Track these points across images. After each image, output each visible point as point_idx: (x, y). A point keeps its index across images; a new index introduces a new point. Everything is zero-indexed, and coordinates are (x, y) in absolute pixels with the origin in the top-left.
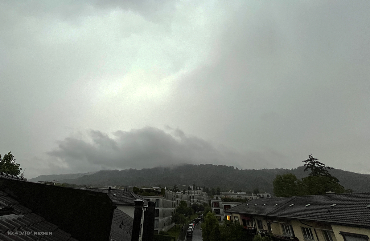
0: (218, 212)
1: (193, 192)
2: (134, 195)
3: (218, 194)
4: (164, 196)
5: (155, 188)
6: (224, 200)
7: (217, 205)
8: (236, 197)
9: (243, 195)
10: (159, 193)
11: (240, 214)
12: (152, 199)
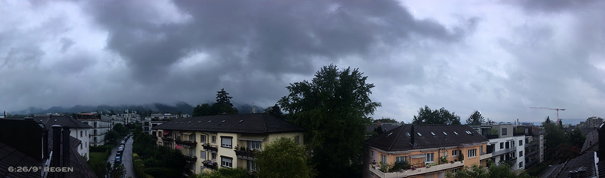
0: (147, 129)
1: (127, 115)
2: (73, 120)
3: (150, 116)
4: (100, 119)
5: (92, 113)
6: (153, 120)
7: (147, 124)
8: (163, 117)
9: (169, 116)
10: (97, 116)
11: (163, 129)
12: (90, 123)
